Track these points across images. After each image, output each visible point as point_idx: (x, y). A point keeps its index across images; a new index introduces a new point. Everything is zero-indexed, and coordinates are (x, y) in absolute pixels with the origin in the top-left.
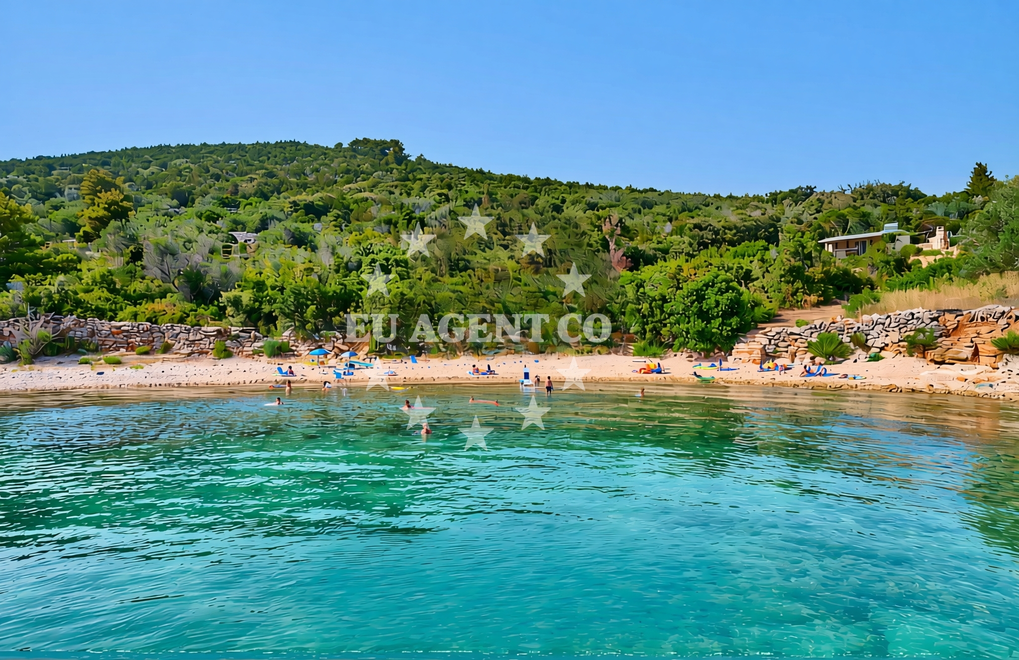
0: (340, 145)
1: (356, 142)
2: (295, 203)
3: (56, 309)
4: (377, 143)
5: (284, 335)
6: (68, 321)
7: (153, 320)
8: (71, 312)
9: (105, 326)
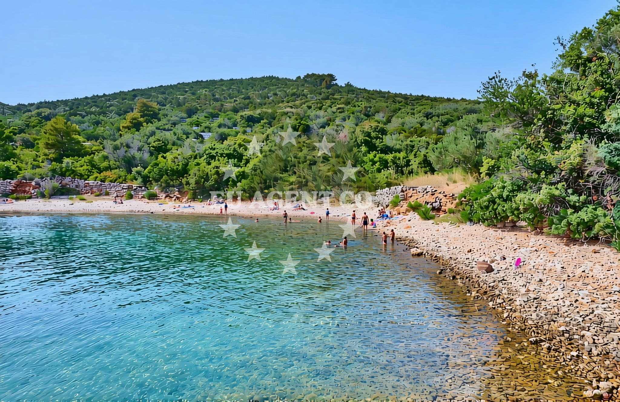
0: (299, 77)
1: (308, 76)
2: (241, 116)
3: (63, 175)
4: (319, 76)
5: (155, 189)
6: (67, 180)
7: (103, 181)
8: (69, 176)
9: (82, 183)
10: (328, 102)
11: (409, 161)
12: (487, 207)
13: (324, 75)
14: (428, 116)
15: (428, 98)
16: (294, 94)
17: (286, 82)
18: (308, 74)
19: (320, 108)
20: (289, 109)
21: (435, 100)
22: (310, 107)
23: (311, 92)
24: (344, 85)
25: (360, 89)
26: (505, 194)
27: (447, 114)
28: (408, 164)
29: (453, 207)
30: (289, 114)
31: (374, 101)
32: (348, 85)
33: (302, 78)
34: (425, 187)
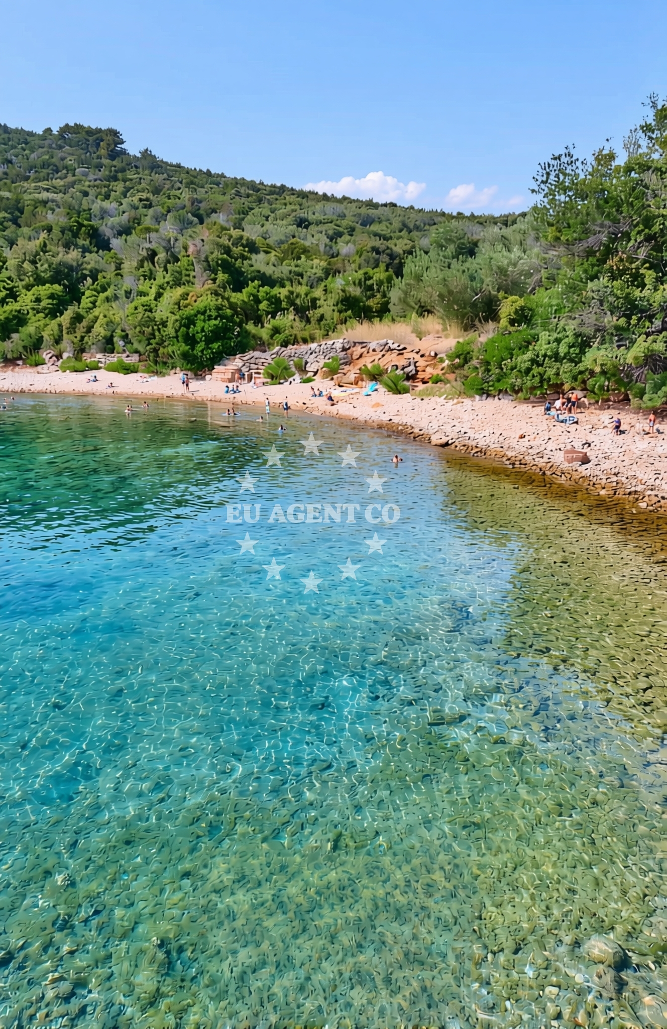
0: (49, 130)
1: (66, 129)
4: (90, 132)
10: (119, 187)
11: (314, 300)
12: (528, 370)
13: (99, 131)
14: (302, 223)
15: (292, 191)
16: (45, 165)
17: (25, 138)
18: (67, 125)
19: (107, 197)
20: (45, 195)
21: (303, 195)
22: (86, 194)
23: (81, 163)
24: (139, 155)
25: (172, 165)
26: (563, 350)
27: (331, 222)
28: (314, 303)
29: (437, 372)
30: (50, 204)
31: (203, 190)
32: (146, 154)
33: (55, 132)
34: (383, 341)
